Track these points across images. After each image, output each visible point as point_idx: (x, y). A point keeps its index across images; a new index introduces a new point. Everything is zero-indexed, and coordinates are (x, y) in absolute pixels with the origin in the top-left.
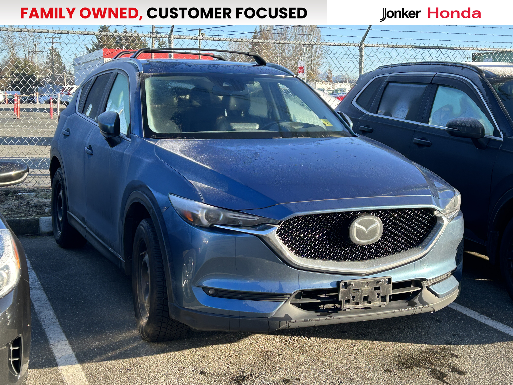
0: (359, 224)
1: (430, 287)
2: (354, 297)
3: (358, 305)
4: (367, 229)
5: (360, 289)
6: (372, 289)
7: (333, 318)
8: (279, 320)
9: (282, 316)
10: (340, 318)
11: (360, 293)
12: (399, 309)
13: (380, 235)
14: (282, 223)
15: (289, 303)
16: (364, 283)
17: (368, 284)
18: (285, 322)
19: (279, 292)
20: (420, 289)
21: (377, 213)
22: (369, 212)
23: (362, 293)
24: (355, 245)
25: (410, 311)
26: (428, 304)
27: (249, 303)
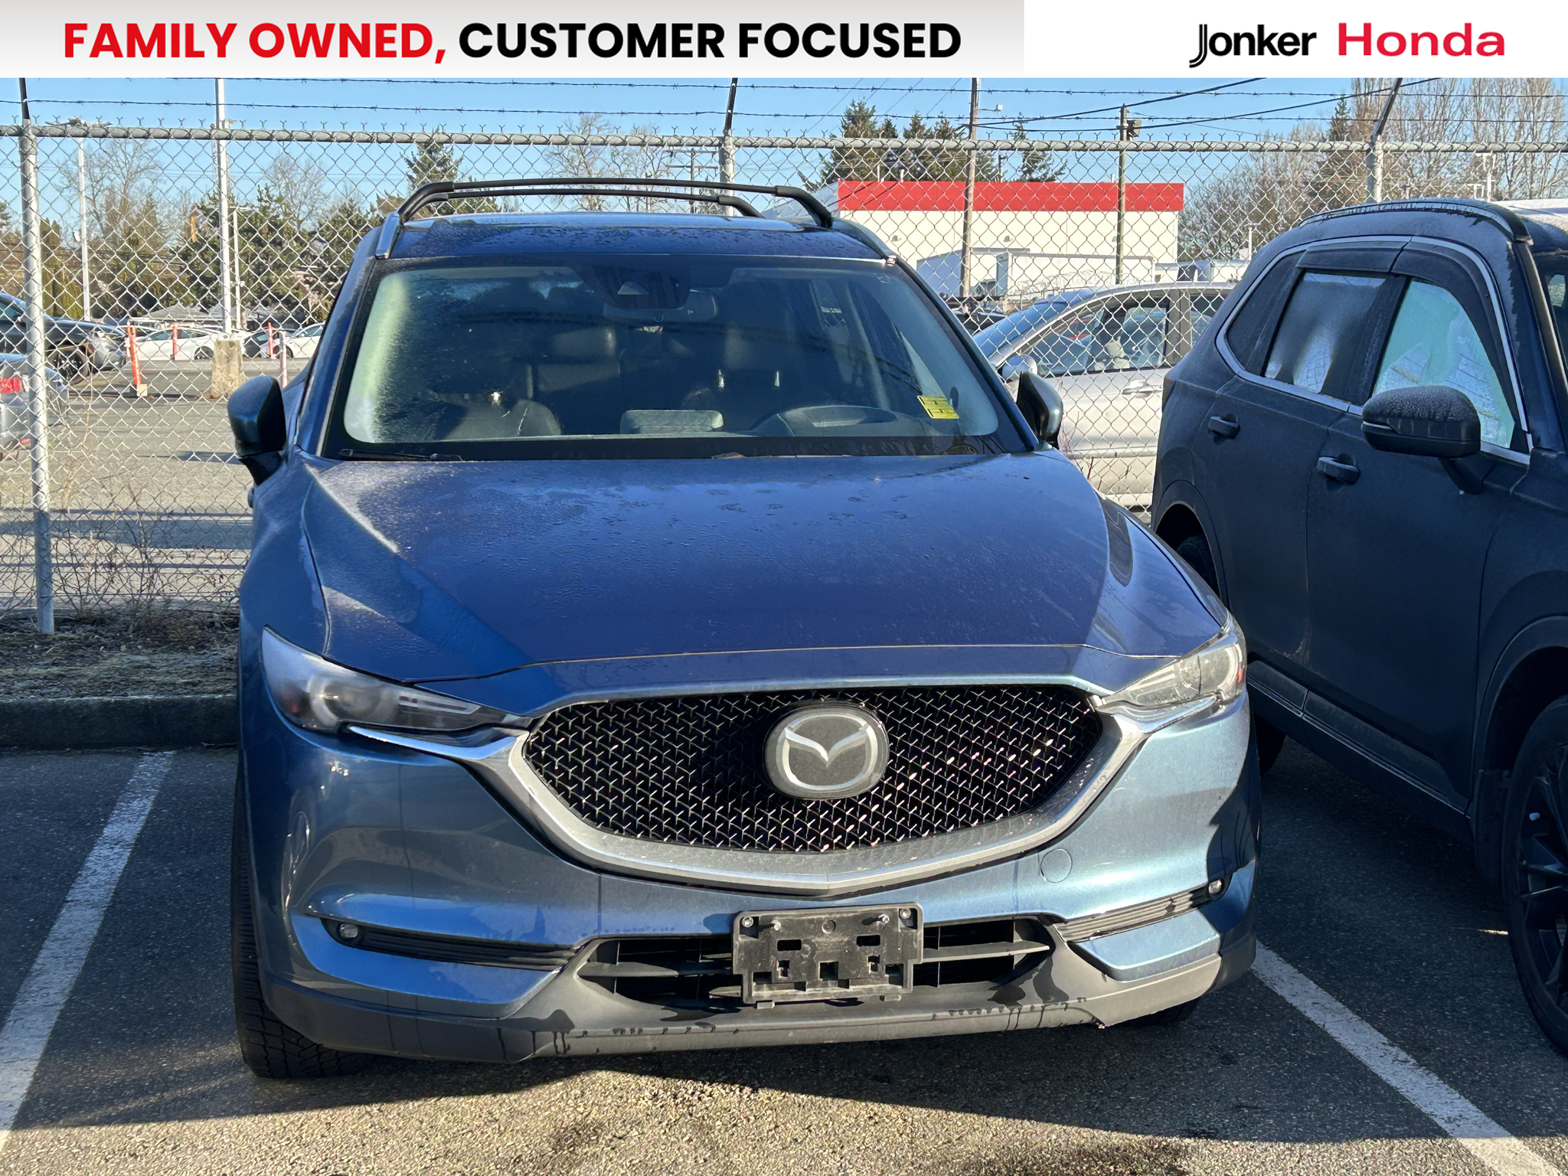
0: (799, 732)
1: (1082, 945)
2: (785, 964)
3: (801, 993)
4: (828, 748)
5: (807, 942)
6: (848, 943)
7: (714, 1028)
8: (533, 1026)
9: (545, 1014)
10: (737, 1031)
11: (806, 953)
12: (951, 1012)
13: (875, 771)
14: (541, 724)
15: (575, 976)
16: (820, 921)
17: (833, 925)
18: (551, 1034)
19: (534, 941)
20: (1047, 948)
21: (870, 699)
22: (840, 696)
23: (813, 954)
25: (997, 1018)
26: (1067, 998)
27: (447, 969)
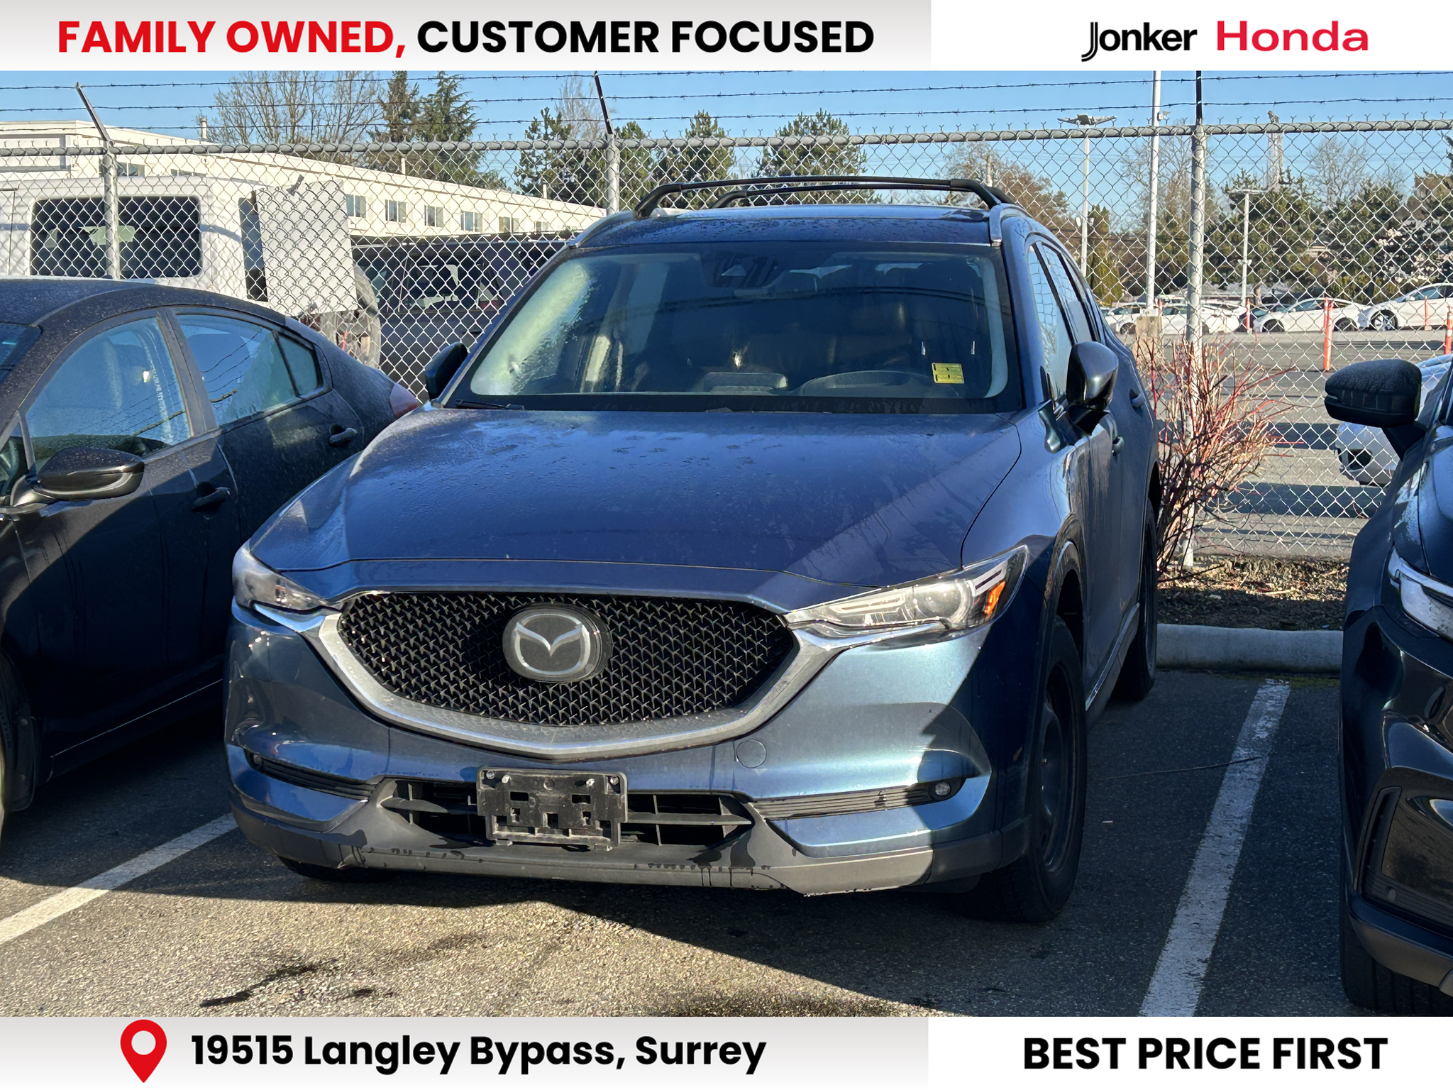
0: (528, 626)
1: (777, 823)
2: (517, 812)
3: (532, 836)
4: (551, 642)
5: (533, 795)
6: (566, 799)
7: (463, 856)
8: (341, 839)
9: (350, 831)
10: (481, 861)
11: (533, 804)
12: (651, 865)
13: (590, 662)
14: (350, 608)
15: (379, 805)
16: (542, 780)
17: (552, 783)
18: (350, 847)
19: (343, 775)
20: (749, 823)
22: (564, 600)
23: (537, 806)
24: (525, 682)
25: (692, 875)
26: (754, 864)
27: (299, 791)
